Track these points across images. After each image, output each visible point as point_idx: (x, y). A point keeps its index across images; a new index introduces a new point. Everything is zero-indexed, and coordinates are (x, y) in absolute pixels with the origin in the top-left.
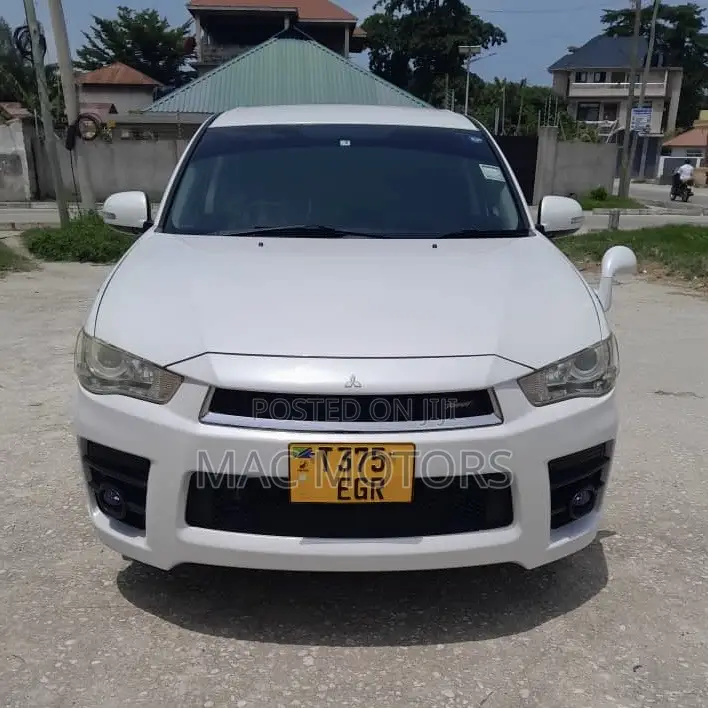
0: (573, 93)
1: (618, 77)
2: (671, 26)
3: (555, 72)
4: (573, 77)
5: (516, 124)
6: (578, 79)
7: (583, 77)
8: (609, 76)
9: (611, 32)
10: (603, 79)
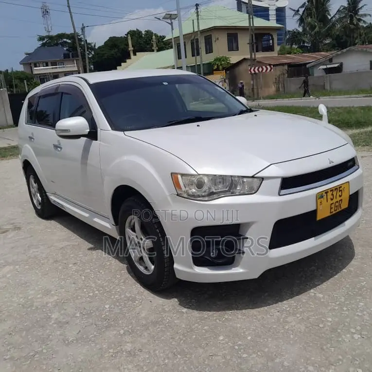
0: (35, 72)
1: (54, 64)
2: (69, 41)
3: (23, 64)
4: (32, 65)
5: (13, 88)
6: (36, 66)
7: (38, 65)
8: (49, 64)
9: (43, 45)
10: (47, 65)
